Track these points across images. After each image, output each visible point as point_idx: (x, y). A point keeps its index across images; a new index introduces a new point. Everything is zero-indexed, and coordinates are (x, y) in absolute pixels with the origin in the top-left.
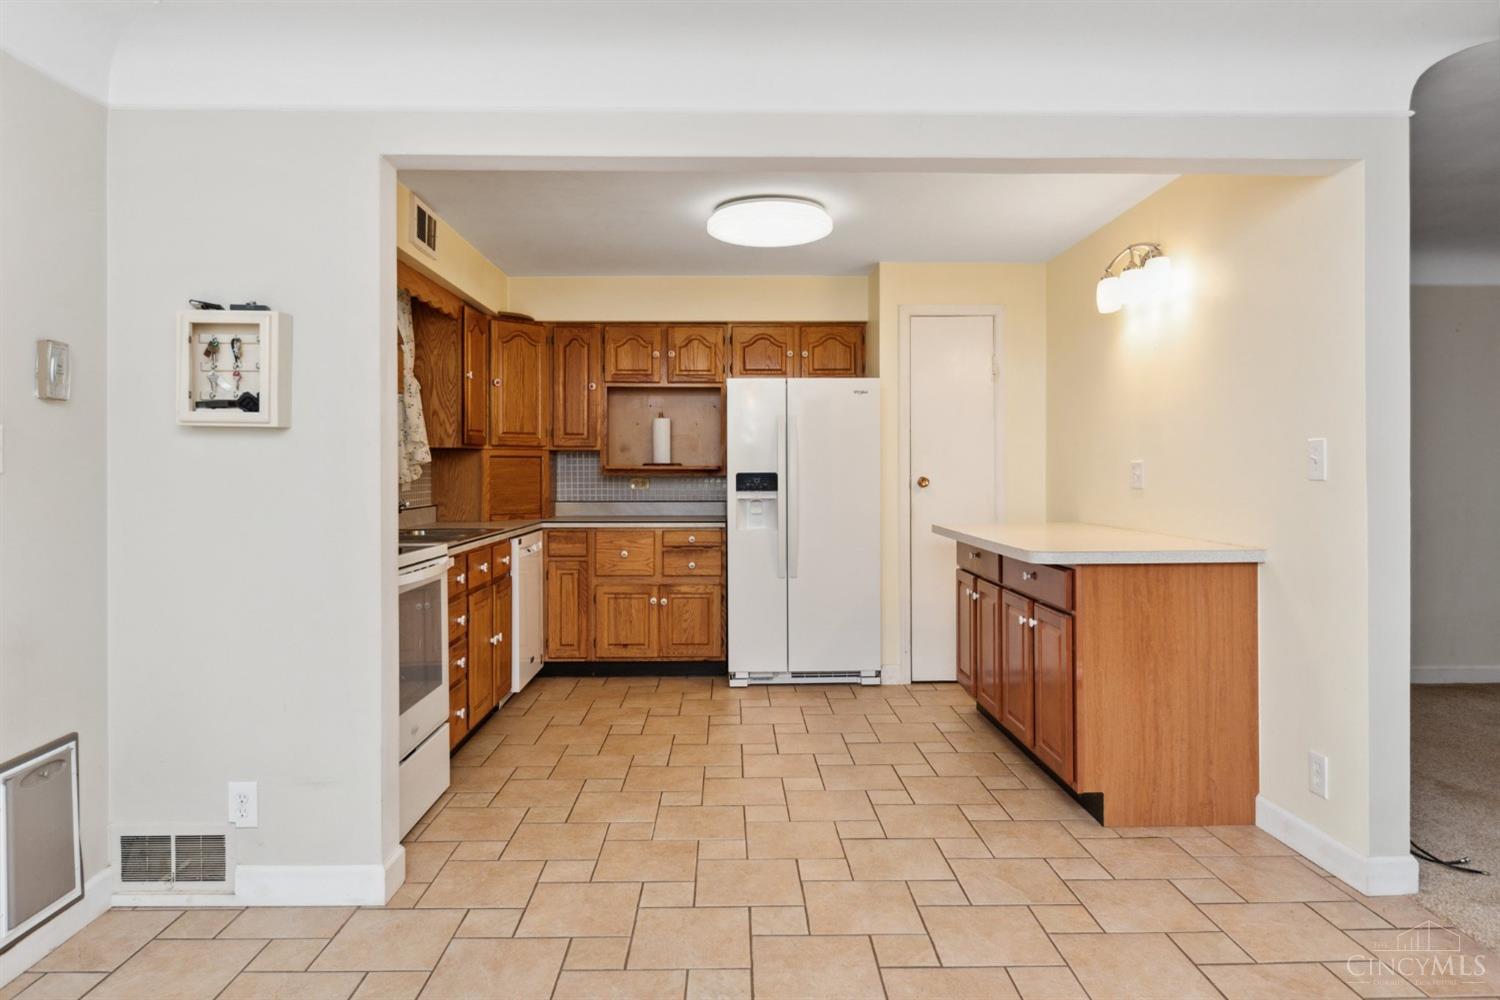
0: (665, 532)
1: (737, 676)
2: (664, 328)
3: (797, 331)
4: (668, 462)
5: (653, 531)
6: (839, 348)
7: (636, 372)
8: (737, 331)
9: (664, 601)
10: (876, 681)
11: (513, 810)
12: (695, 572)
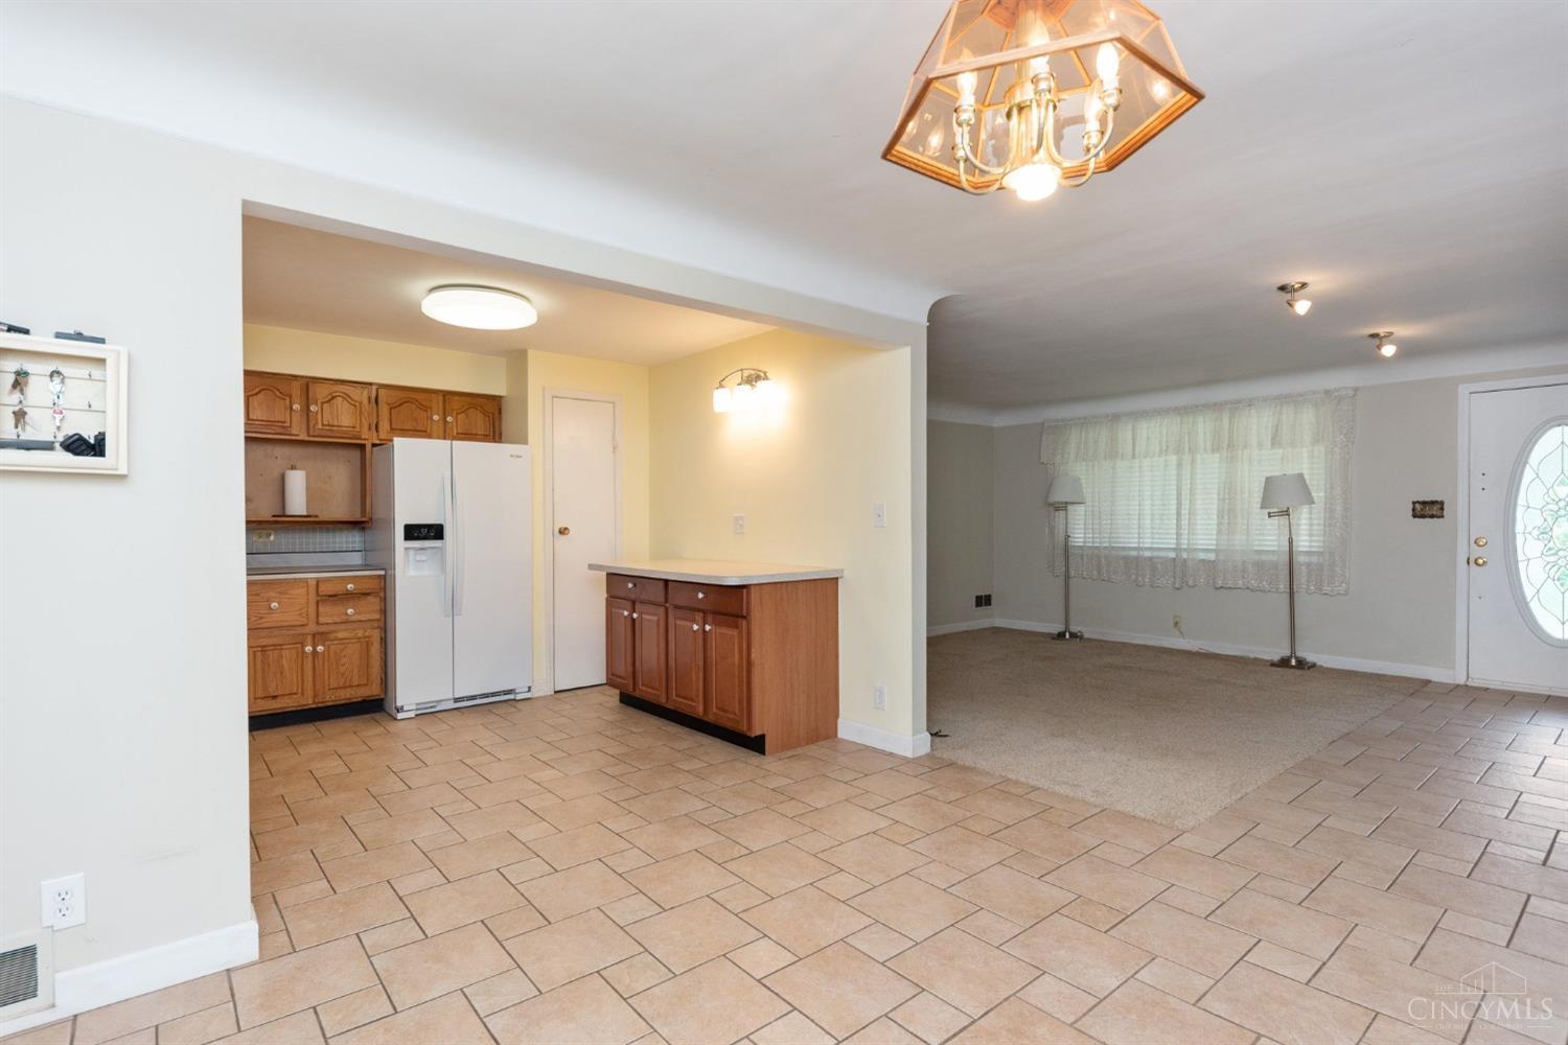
0: (318, 582)
1: (405, 709)
2: (304, 381)
3: (441, 398)
4: (305, 514)
5: (306, 581)
6: (480, 417)
7: (270, 423)
8: (382, 392)
9: (320, 648)
10: (528, 695)
11: (295, 855)
12: (353, 618)
